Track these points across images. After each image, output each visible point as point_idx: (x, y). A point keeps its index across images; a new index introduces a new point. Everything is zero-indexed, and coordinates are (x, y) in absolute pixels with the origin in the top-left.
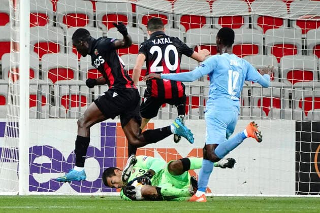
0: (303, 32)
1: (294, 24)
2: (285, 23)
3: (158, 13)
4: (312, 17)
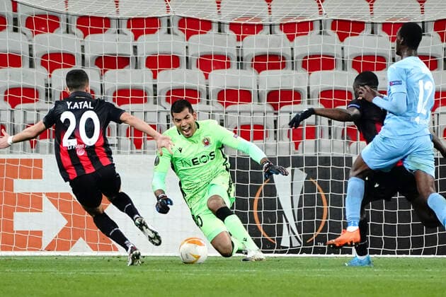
0: (238, 39)
1: (227, 29)
2: (215, 27)
3: (47, 13)
4: (250, 19)
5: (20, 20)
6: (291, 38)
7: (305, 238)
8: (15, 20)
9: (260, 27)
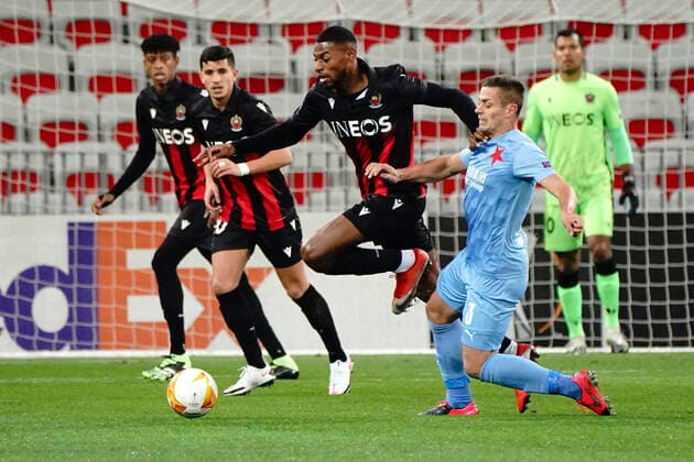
0: (437, 49)
1: (421, 36)
2: (404, 35)
3: (169, 19)
4: (454, 21)
5: (131, 29)
6: (511, 47)
7: (538, 326)
8: (125, 29)
9: (467, 33)
